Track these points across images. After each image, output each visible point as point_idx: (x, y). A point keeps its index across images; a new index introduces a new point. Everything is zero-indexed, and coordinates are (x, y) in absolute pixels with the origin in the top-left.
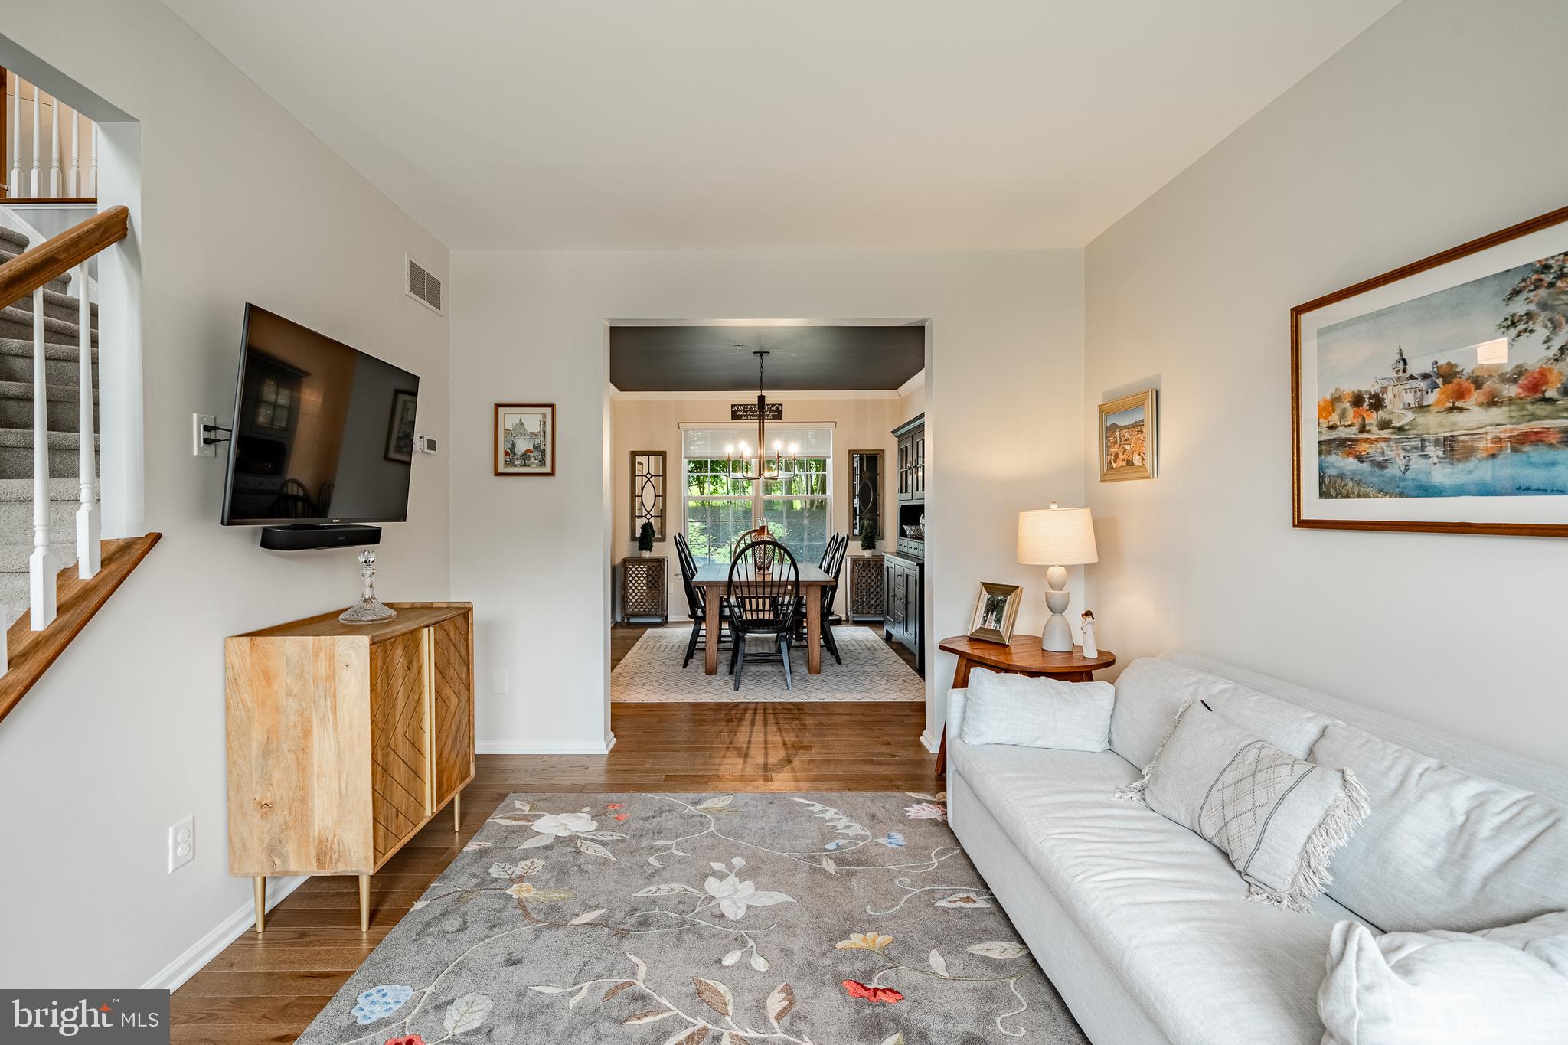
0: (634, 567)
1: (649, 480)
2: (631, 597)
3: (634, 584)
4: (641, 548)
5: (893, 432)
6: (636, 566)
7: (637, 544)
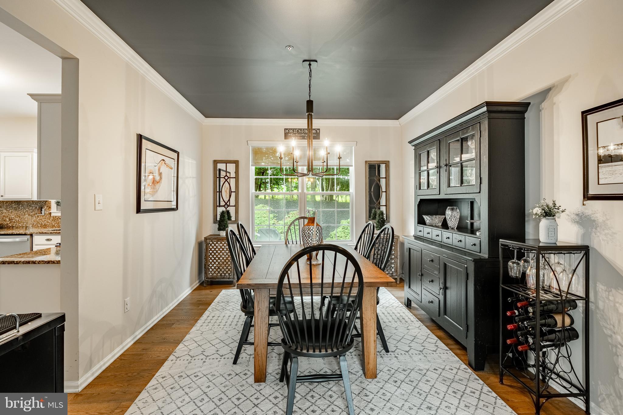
0: (213, 243)
1: (226, 180)
2: (211, 265)
3: (213, 256)
4: (219, 229)
5: (410, 142)
6: (215, 243)
7: (217, 226)
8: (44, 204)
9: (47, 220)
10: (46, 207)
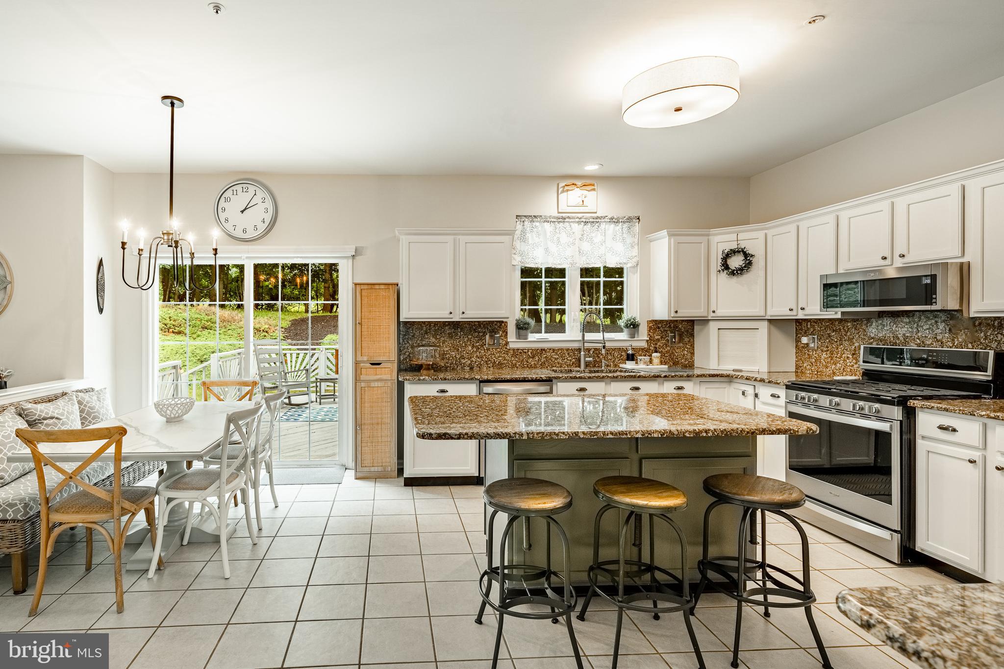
8: (498, 327)
9: (502, 355)
10: (501, 332)
